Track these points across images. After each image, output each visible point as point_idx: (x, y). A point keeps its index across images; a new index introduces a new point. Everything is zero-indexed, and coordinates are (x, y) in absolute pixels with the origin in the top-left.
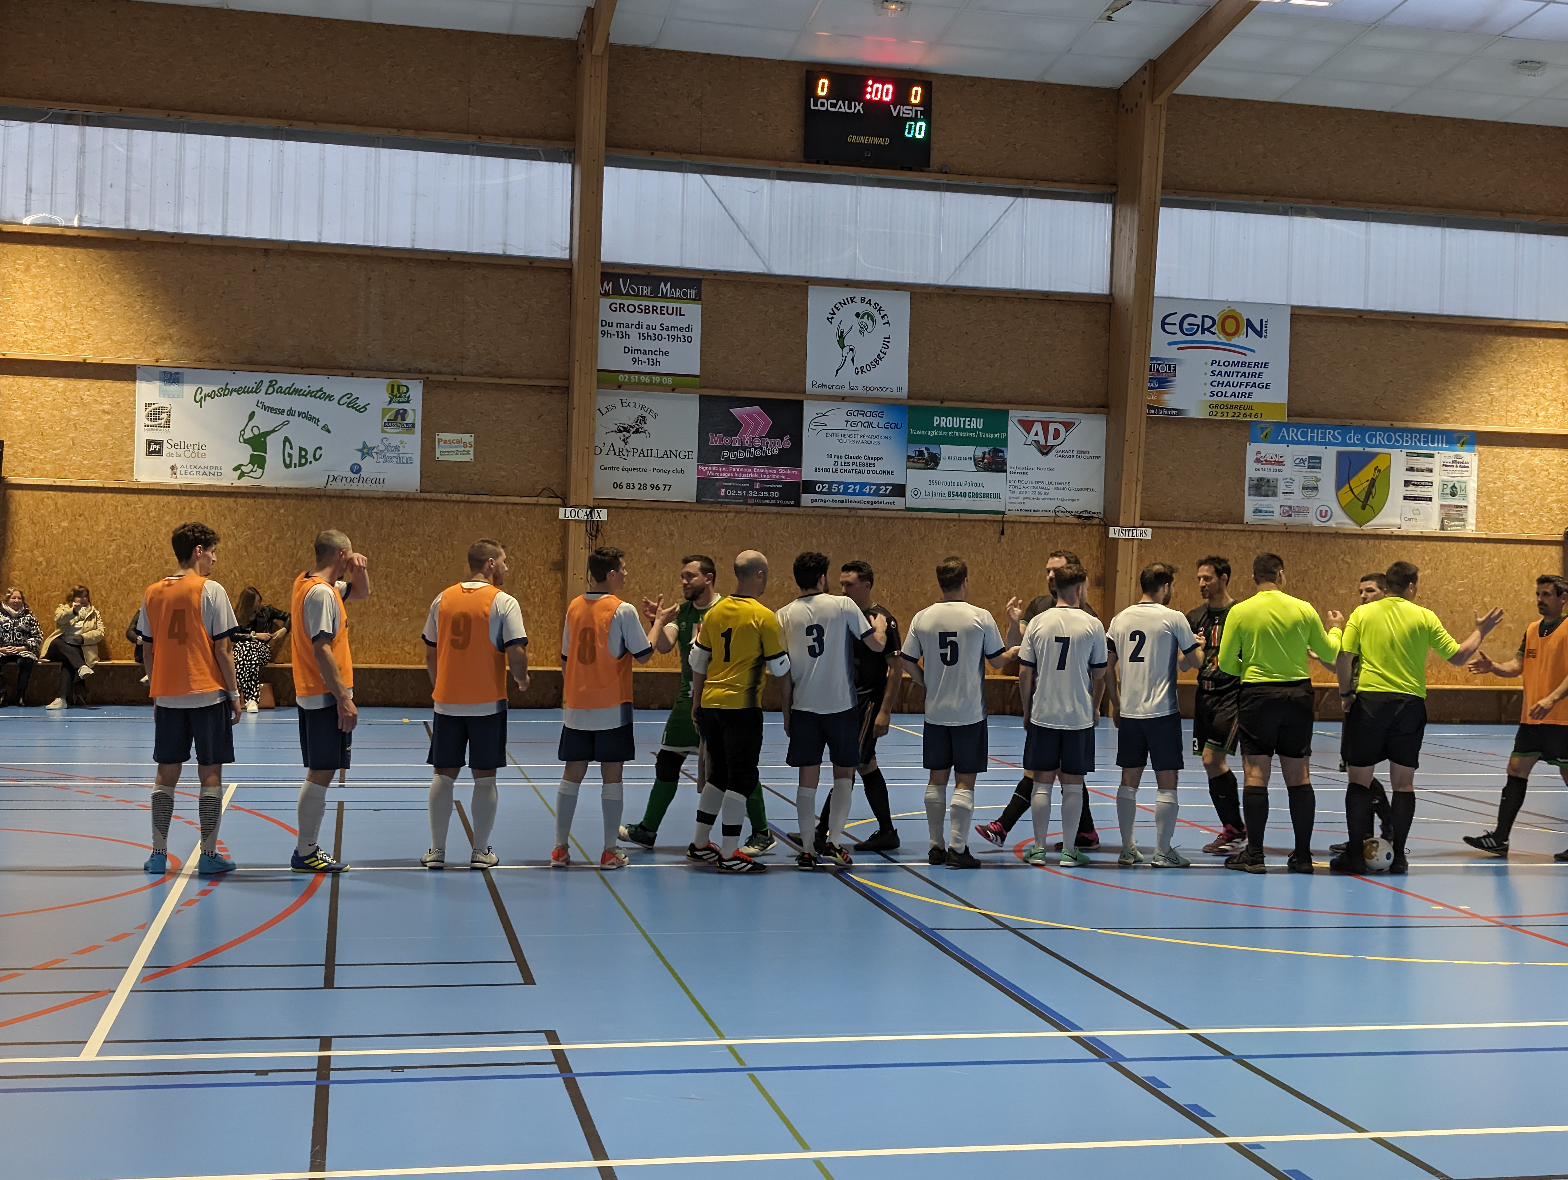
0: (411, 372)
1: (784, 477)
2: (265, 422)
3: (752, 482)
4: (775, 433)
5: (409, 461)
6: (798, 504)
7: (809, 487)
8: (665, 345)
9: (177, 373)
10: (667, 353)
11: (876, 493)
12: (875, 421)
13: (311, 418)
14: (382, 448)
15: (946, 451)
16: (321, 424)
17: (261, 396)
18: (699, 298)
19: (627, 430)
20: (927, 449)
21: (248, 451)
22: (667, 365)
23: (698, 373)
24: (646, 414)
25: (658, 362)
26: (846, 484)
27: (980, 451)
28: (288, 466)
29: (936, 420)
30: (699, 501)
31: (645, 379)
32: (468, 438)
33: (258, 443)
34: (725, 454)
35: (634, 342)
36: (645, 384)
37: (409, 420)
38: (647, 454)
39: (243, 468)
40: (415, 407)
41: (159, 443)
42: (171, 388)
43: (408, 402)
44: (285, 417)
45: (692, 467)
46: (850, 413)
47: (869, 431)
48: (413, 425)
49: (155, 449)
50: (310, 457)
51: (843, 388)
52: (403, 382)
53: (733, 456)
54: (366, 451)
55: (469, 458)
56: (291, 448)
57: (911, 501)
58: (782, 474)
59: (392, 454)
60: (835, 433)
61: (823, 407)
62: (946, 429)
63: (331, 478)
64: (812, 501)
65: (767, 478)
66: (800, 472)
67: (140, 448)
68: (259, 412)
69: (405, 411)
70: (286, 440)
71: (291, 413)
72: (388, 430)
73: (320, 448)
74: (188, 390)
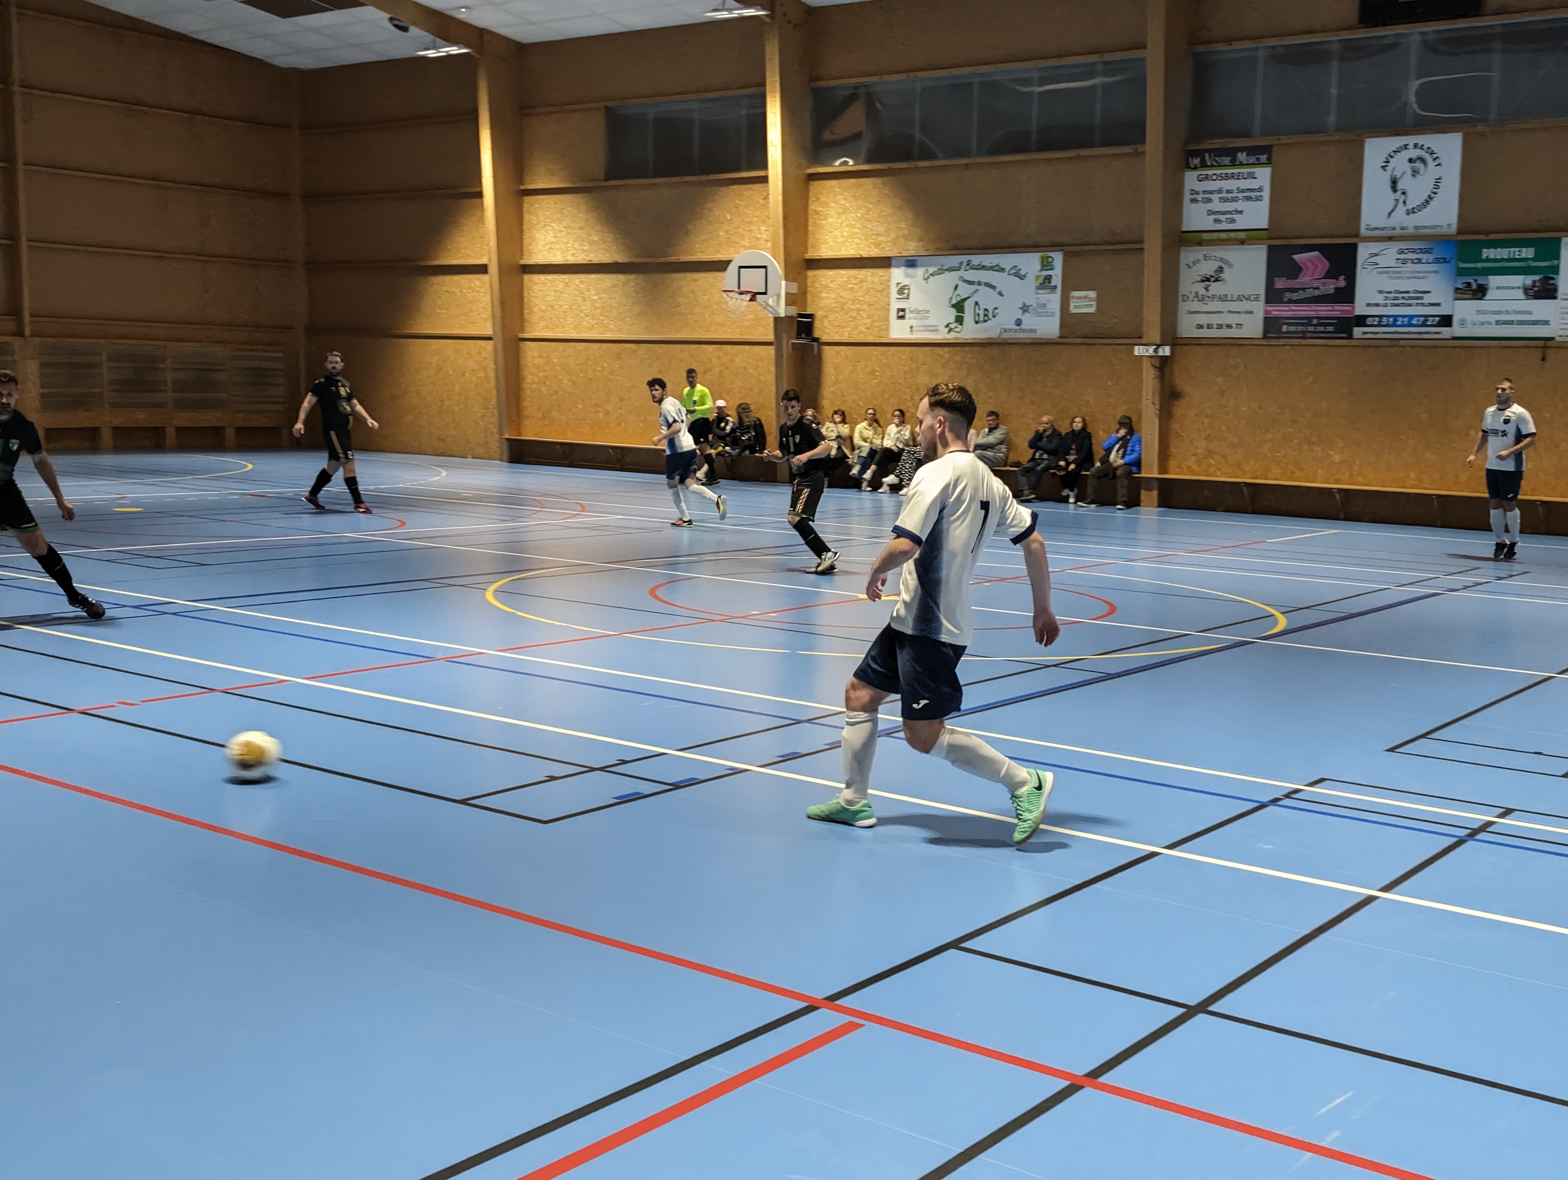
0: (1055, 246)
1: (1338, 313)
2: (965, 290)
3: (1310, 319)
4: (1331, 274)
5: (1052, 315)
6: (1350, 337)
7: (1361, 321)
8: (1239, 205)
9: (914, 260)
10: (1241, 212)
11: (1424, 324)
12: (1424, 257)
13: (993, 287)
14: (1035, 305)
15: (1494, 281)
16: (998, 290)
17: (962, 273)
18: (1269, 162)
19: (1208, 280)
20: (1475, 280)
21: (953, 313)
22: (1242, 223)
23: (1266, 227)
24: (1223, 265)
25: (1233, 221)
26: (1395, 317)
27: (1529, 280)
28: (977, 322)
29: (1486, 253)
30: (1265, 337)
31: (1223, 236)
32: (1092, 294)
33: (959, 306)
34: (1288, 295)
35: (1217, 205)
36: (1225, 240)
37: (1053, 284)
38: (1223, 298)
39: (950, 325)
40: (1057, 274)
41: (903, 310)
42: (911, 271)
43: (1052, 269)
44: (975, 287)
45: (1259, 308)
46: (1401, 252)
47: (1419, 267)
48: (1055, 287)
49: (901, 315)
50: (990, 316)
51: (1394, 229)
52: (1050, 254)
53: (1295, 296)
54: (1025, 309)
55: (1092, 310)
56: (979, 309)
57: (1457, 330)
58: (1337, 310)
59: (1041, 309)
60: (1385, 270)
61: (1375, 247)
62: (1496, 260)
63: (1003, 330)
64: (1364, 333)
65: (1323, 314)
66: (1353, 307)
67: (893, 314)
68: (961, 284)
69: (1051, 276)
70: (977, 303)
71: (979, 283)
72: (1040, 291)
73: (996, 308)
74: (920, 272)
